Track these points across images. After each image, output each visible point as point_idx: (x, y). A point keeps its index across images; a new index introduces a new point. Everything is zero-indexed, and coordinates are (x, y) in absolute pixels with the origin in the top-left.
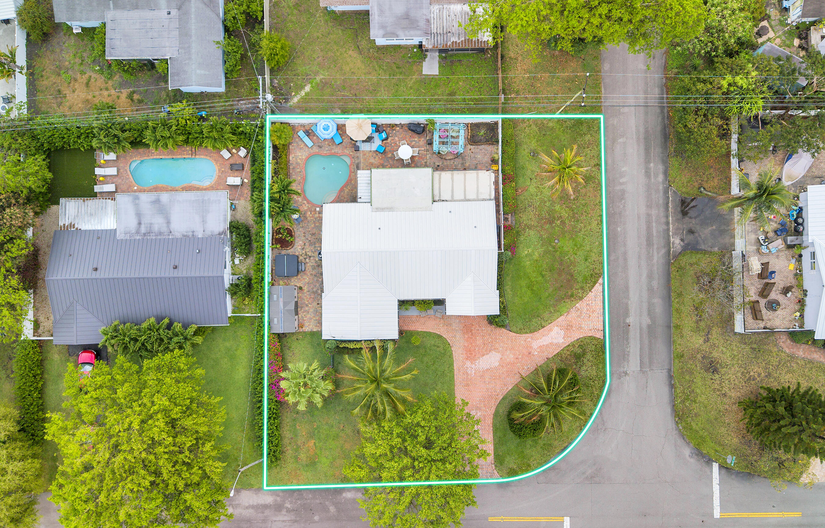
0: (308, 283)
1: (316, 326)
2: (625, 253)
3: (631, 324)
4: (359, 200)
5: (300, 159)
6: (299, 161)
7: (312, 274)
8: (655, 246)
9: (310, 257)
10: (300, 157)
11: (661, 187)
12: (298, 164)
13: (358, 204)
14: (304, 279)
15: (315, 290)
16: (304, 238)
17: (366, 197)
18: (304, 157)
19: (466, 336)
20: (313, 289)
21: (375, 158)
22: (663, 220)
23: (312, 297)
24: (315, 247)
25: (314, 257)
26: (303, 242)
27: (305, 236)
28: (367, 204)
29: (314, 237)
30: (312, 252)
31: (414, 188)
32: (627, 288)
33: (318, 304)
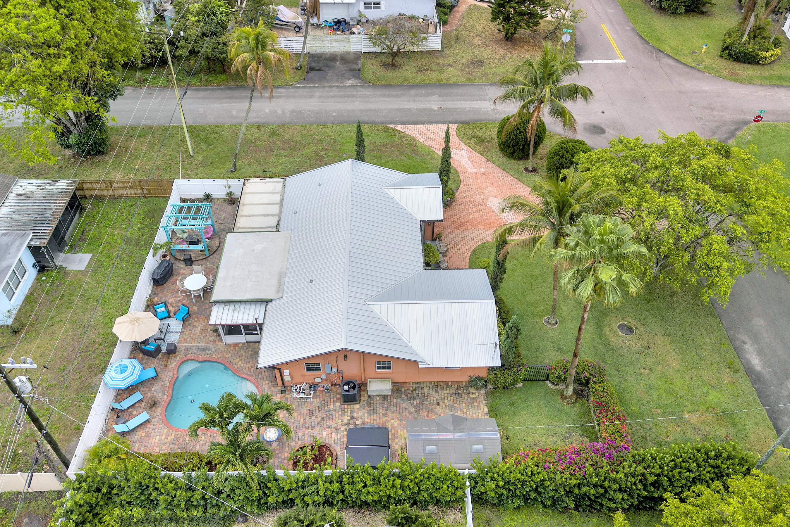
0: (401, 420)
1: (479, 407)
2: (362, 111)
3: (440, 107)
4: (260, 321)
5: (167, 437)
6: (169, 439)
7: (385, 415)
8: (355, 93)
9: (352, 418)
10: (164, 436)
11: (293, 90)
12: (176, 440)
13: (266, 323)
14: (393, 427)
15: (413, 410)
16: (317, 430)
17: (257, 312)
18: (165, 431)
19: (470, 227)
20: (411, 413)
21: (194, 327)
22: (327, 89)
23: (425, 414)
24: (335, 410)
25: (352, 412)
26: (324, 429)
27: (313, 427)
28: (268, 310)
29: (316, 413)
30: (343, 414)
31: (253, 250)
32: (399, 110)
33: (438, 404)
